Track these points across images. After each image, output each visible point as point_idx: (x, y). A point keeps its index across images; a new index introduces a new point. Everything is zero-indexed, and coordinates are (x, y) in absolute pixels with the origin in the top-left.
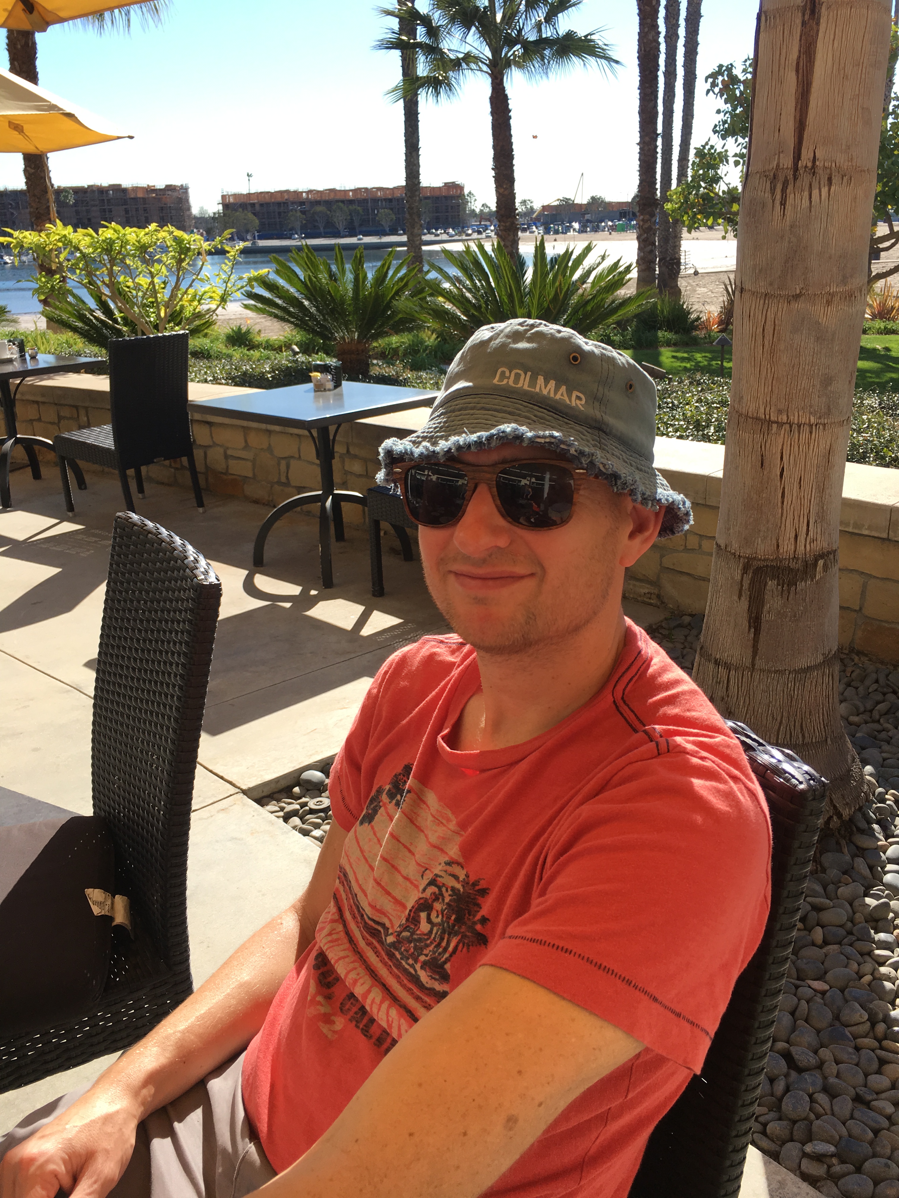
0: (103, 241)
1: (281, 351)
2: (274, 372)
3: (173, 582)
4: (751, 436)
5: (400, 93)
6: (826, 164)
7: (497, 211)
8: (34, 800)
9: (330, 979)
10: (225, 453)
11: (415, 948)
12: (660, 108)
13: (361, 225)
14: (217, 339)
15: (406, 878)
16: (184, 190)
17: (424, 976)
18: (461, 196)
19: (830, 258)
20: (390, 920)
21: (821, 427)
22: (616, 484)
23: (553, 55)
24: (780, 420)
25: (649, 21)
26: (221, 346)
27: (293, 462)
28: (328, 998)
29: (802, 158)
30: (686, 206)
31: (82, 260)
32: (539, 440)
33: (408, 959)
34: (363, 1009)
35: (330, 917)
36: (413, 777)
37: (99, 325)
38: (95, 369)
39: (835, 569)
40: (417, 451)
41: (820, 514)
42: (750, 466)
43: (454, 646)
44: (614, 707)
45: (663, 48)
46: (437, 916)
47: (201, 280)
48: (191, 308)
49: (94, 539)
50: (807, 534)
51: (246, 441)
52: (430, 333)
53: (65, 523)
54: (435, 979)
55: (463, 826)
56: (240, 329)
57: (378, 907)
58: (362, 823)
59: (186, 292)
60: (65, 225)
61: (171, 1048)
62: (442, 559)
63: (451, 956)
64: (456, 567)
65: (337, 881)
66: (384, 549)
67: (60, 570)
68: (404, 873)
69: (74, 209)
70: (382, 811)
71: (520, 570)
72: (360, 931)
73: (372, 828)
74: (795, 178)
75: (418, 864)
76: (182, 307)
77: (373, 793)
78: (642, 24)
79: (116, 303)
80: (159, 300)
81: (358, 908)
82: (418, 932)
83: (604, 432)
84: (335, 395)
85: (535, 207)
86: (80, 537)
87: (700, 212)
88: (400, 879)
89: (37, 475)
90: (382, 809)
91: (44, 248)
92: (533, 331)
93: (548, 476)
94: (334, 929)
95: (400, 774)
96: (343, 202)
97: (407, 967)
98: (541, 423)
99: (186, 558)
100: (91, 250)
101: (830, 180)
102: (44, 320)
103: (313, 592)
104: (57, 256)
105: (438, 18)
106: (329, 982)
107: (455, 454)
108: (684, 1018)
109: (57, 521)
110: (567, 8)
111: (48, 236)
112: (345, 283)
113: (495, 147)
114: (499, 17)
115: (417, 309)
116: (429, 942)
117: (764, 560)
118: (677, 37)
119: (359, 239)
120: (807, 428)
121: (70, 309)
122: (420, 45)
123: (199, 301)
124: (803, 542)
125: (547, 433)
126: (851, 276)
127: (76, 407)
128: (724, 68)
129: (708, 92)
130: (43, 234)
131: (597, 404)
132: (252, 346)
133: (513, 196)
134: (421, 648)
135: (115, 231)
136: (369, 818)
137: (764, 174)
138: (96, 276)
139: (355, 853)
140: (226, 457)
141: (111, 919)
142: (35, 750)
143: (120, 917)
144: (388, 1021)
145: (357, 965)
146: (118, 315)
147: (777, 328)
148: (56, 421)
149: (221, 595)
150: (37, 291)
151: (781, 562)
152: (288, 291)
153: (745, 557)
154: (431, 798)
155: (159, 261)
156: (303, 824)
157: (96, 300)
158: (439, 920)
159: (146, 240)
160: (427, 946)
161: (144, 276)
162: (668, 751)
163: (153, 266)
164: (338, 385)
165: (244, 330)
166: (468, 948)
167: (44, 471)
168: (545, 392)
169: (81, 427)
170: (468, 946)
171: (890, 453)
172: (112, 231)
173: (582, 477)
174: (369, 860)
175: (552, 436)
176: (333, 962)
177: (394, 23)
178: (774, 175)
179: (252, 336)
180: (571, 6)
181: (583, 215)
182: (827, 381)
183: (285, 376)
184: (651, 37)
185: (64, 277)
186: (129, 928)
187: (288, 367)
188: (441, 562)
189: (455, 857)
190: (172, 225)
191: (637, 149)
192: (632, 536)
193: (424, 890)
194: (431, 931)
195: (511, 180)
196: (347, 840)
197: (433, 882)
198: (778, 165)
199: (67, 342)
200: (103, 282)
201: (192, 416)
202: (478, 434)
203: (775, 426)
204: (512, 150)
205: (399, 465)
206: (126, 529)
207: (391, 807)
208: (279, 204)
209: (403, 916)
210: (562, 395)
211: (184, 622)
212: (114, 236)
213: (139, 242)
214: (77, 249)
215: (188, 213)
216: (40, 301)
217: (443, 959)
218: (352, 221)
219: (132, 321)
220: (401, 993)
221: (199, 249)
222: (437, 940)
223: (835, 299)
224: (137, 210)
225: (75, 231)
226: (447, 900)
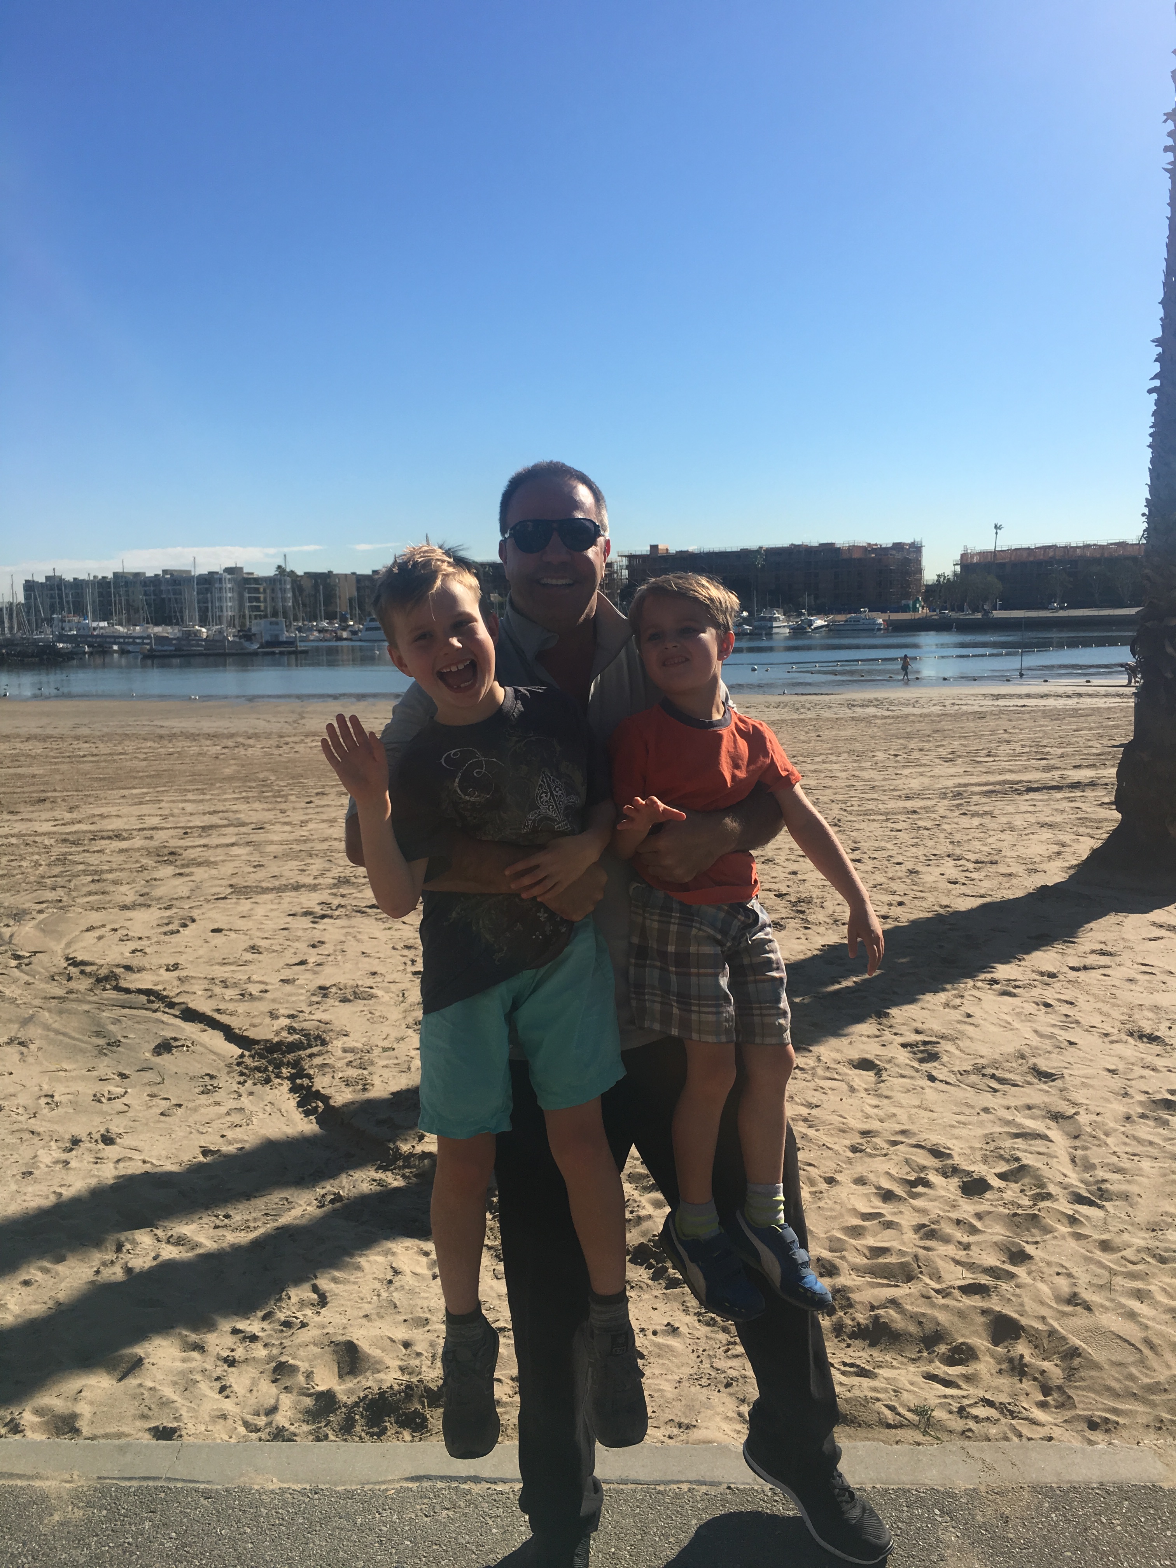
16: (916, 549)
69: (774, 573)
96: (1134, 559)
208: (1039, 564)
215: (916, 577)
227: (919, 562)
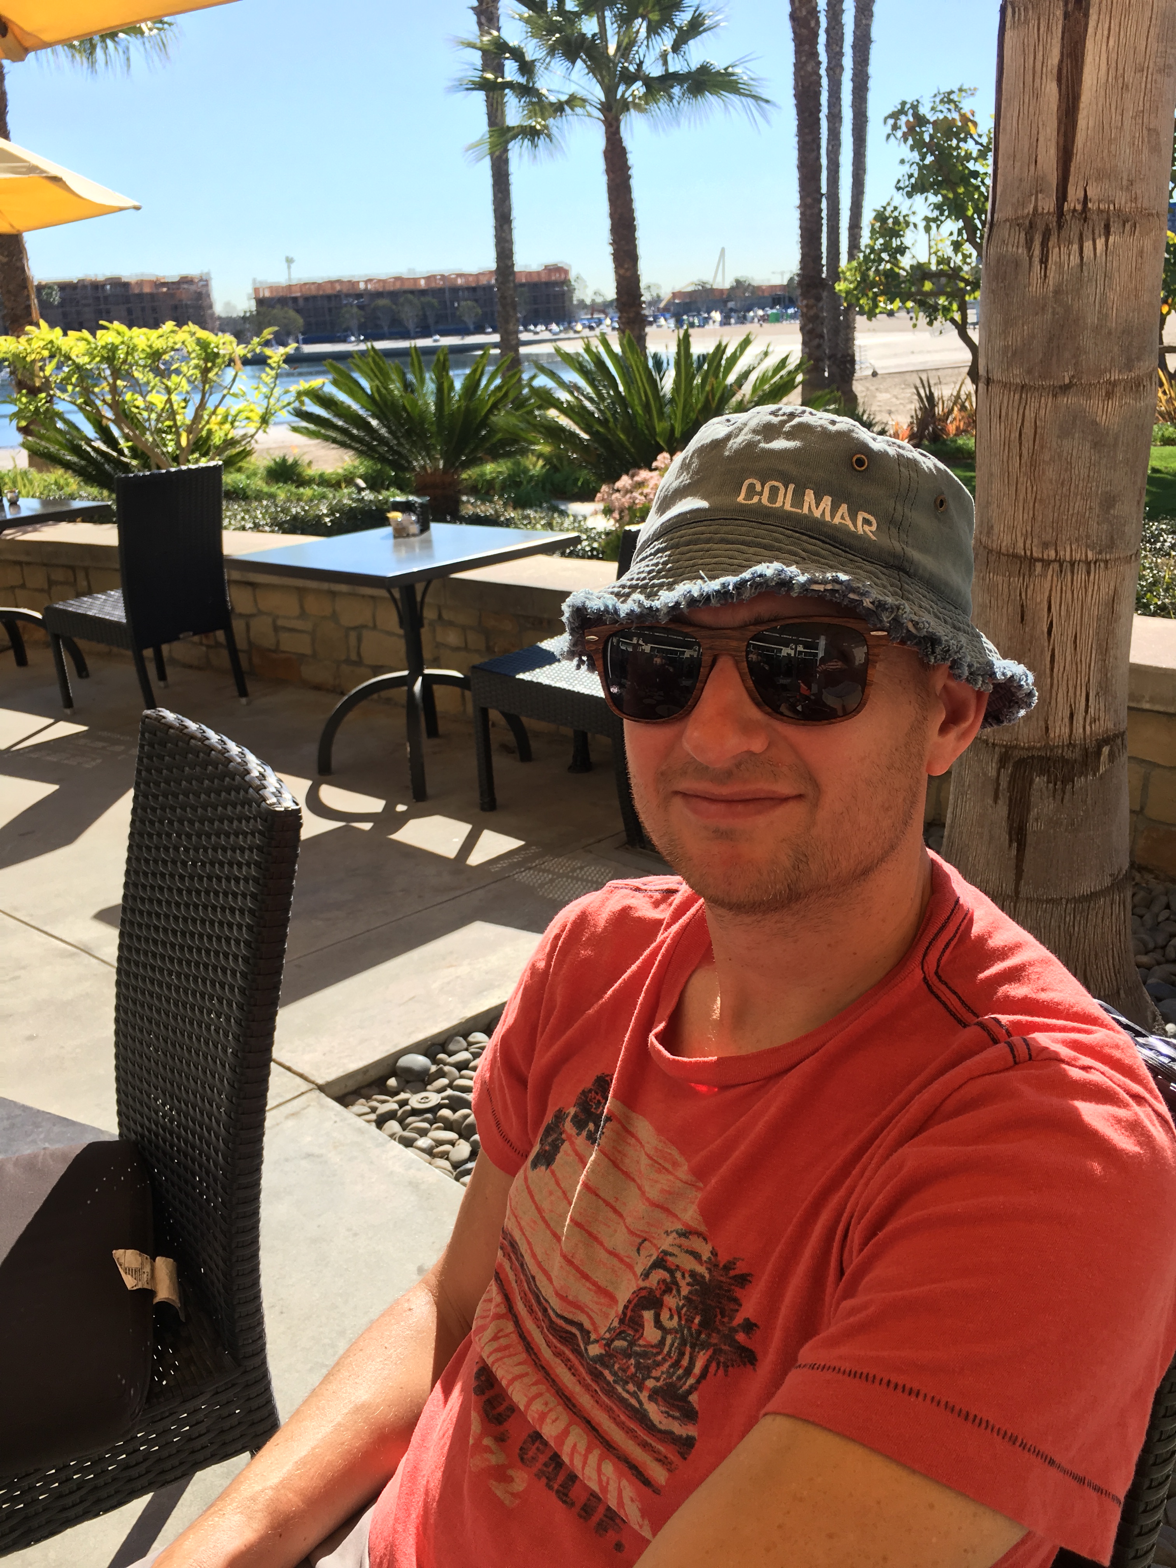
0: (103, 347)
1: (340, 487)
2: (333, 515)
3: (229, 808)
4: (1006, 579)
5: (486, 147)
6: (1101, 206)
7: (617, 299)
8: (31, 1109)
9: (501, 1409)
10: (274, 622)
11: (638, 1366)
12: (824, 161)
13: (437, 322)
14: (255, 474)
15: (612, 1253)
16: (205, 282)
17: (654, 1411)
18: (566, 282)
19: (1110, 333)
20: (590, 1318)
21: (1102, 565)
22: (933, 652)
23: (683, 94)
24: (1045, 557)
25: (807, 47)
26: (260, 483)
27: (365, 633)
28: (501, 1439)
29: (1069, 199)
30: (864, 284)
31: (74, 373)
32: (816, 587)
33: (627, 1383)
34: (556, 1459)
35: (493, 1309)
36: (614, 1096)
37: (99, 458)
38: (96, 517)
39: (1124, 758)
40: (624, 608)
41: (1104, 685)
42: (1005, 620)
43: (657, 895)
44: (925, 987)
45: (825, 82)
46: (671, 1318)
47: (235, 395)
48: (222, 434)
49: (100, 744)
50: (1086, 712)
51: (302, 607)
52: (534, 459)
53: (62, 724)
54: (674, 1418)
55: (701, 1173)
56: (284, 460)
57: (570, 1298)
58: (535, 1165)
59: (214, 413)
60: (52, 326)
61: (260, 1515)
62: (662, 774)
63: (698, 1382)
64: (684, 785)
65: (500, 1253)
66: (494, 746)
67: (56, 787)
68: (609, 1245)
69: (60, 310)
70: (566, 1146)
71: (784, 788)
72: (542, 1332)
73: (553, 1173)
74: (1060, 227)
75: (631, 1233)
76: (210, 432)
77: (549, 1119)
78: (798, 52)
79: (121, 429)
80: (179, 423)
81: (537, 1298)
82: (641, 1342)
83: (907, 573)
84: (422, 542)
85: (662, 295)
86: (82, 742)
87: (882, 293)
88: (603, 1255)
89: (22, 661)
90: (566, 1145)
91: (25, 358)
92: (793, 423)
93: (822, 642)
94: (501, 1330)
95: (590, 1091)
96: (412, 292)
97: (625, 1395)
98: (813, 561)
99: (248, 772)
100: (86, 359)
101: (1107, 228)
102: (25, 453)
103: (401, 808)
104: (42, 369)
105: (533, 50)
106: (500, 1414)
107: (686, 611)
108: (1089, 1484)
109: (51, 721)
110: (700, 33)
111: (29, 341)
112: (425, 395)
113: (612, 216)
114: (612, 49)
115: (522, 425)
116: (660, 1358)
117: (1028, 749)
118: (842, 68)
119: (436, 341)
120: (1083, 567)
121: (60, 438)
122: (510, 85)
123: (232, 423)
124: (1081, 722)
125: (829, 575)
126: (1139, 359)
127: (73, 568)
128: (908, 106)
129: (888, 136)
130: (23, 339)
131: (894, 531)
132: (302, 482)
133: (636, 279)
134: (607, 899)
135: (119, 333)
136: (547, 1158)
137: (1015, 223)
138: (93, 393)
139: (528, 1215)
140: (276, 629)
141: (152, 1293)
142: (31, 1038)
143: (165, 1291)
144: (600, 1481)
145: (542, 1388)
146: (123, 444)
147: (1039, 431)
148: (46, 587)
149: (301, 825)
150: (17, 415)
151: (1051, 750)
152: (349, 407)
153: (1002, 746)
154: (644, 1129)
155: (178, 372)
156: (404, 1130)
157: (94, 426)
158: (674, 1323)
159: (159, 344)
160: (658, 1364)
161: (158, 392)
162: (1030, 1059)
163: (169, 378)
164: (425, 528)
165: (290, 461)
166: (726, 1371)
167: (31, 655)
168: (817, 514)
169: (79, 595)
170: (726, 1367)
171: (1156, 600)
172: (114, 334)
173: (883, 642)
174: (552, 1224)
175: (835, 580)
176: (504, 1383)
177: (476, 57)
178: (1031, 223)
179: (300, 469)
180: (705, 30)
181: (725, 302)
182: (1109, 501)
183: (348, 520)
184: (809, 68)
185: (52, 396)
186: (178, 1305)
187: (351, 509)
188: (662, 776)
189: (694, 1224)
190: (194, 323)
191: (797, 214)
192: (944, 729)
193: (646, 1275)
194: (662, 1342)
195: (632, 258)
196: (512, 1190)
197: (660, 1263)
198: (1035, 208)
199: (56, 483)
200: (104, 401)
201: (229, 575)
202: (722, 580)
203: (1039, 565)
204: (634, 219)
205: (594, 629)
206: (158, 733)
207: (580, 1141)
208: (329, 297)
209: (612, 1314)
210: (842, 518)
211: (248, 865)
212: (117, 340)
213: (150, 347)
214: (68, 358)
215: (209, 312)
216: (20, 429)
217: (686, 1387)
218: (425, 317)
219: (143, 453)
220: (617, 1435)
221: (231, 354)
222: (674, 1355)
223: (1117, 389)
224: (143, 309)
225: (65, 334)
226: (685, 1291)
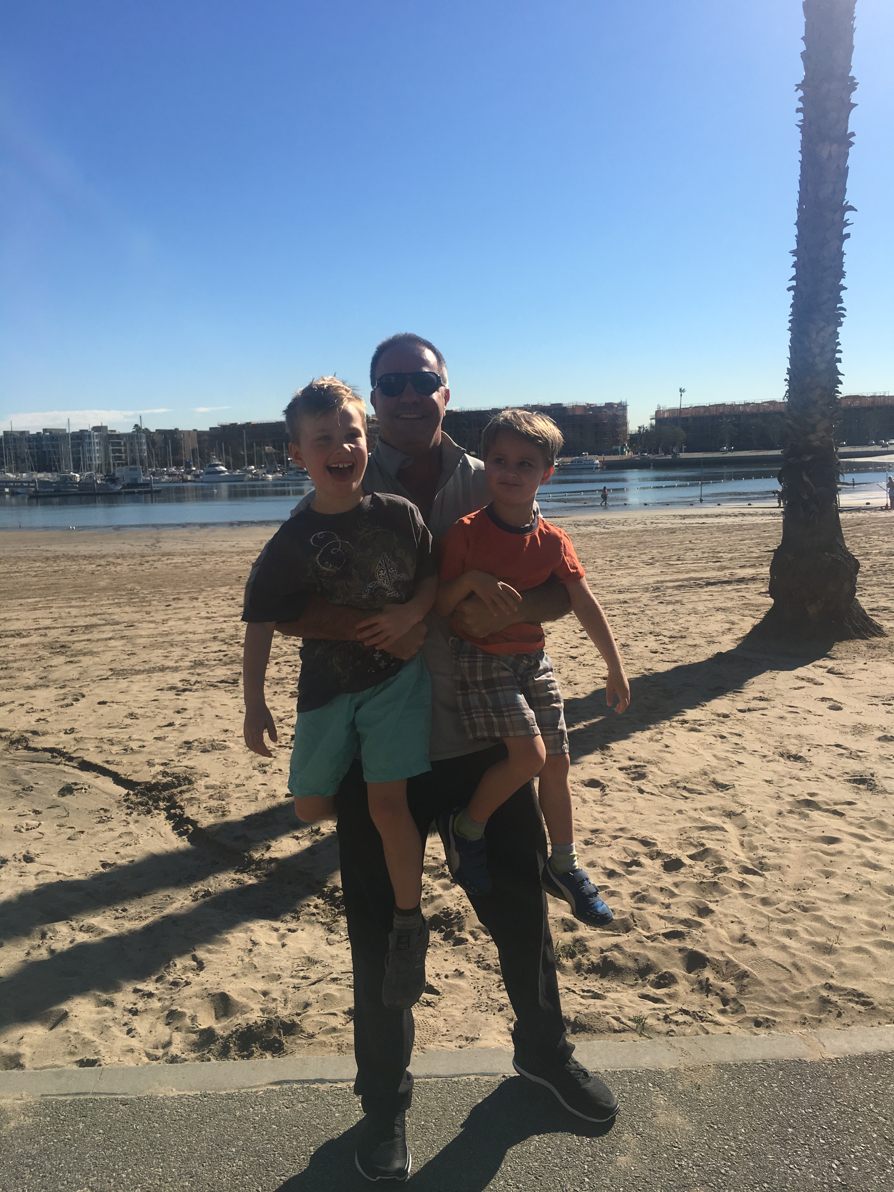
16: (623, 407)
96: (781, 413)
208: (712, 418)
224: (574, 426)
227: (624, 417)
